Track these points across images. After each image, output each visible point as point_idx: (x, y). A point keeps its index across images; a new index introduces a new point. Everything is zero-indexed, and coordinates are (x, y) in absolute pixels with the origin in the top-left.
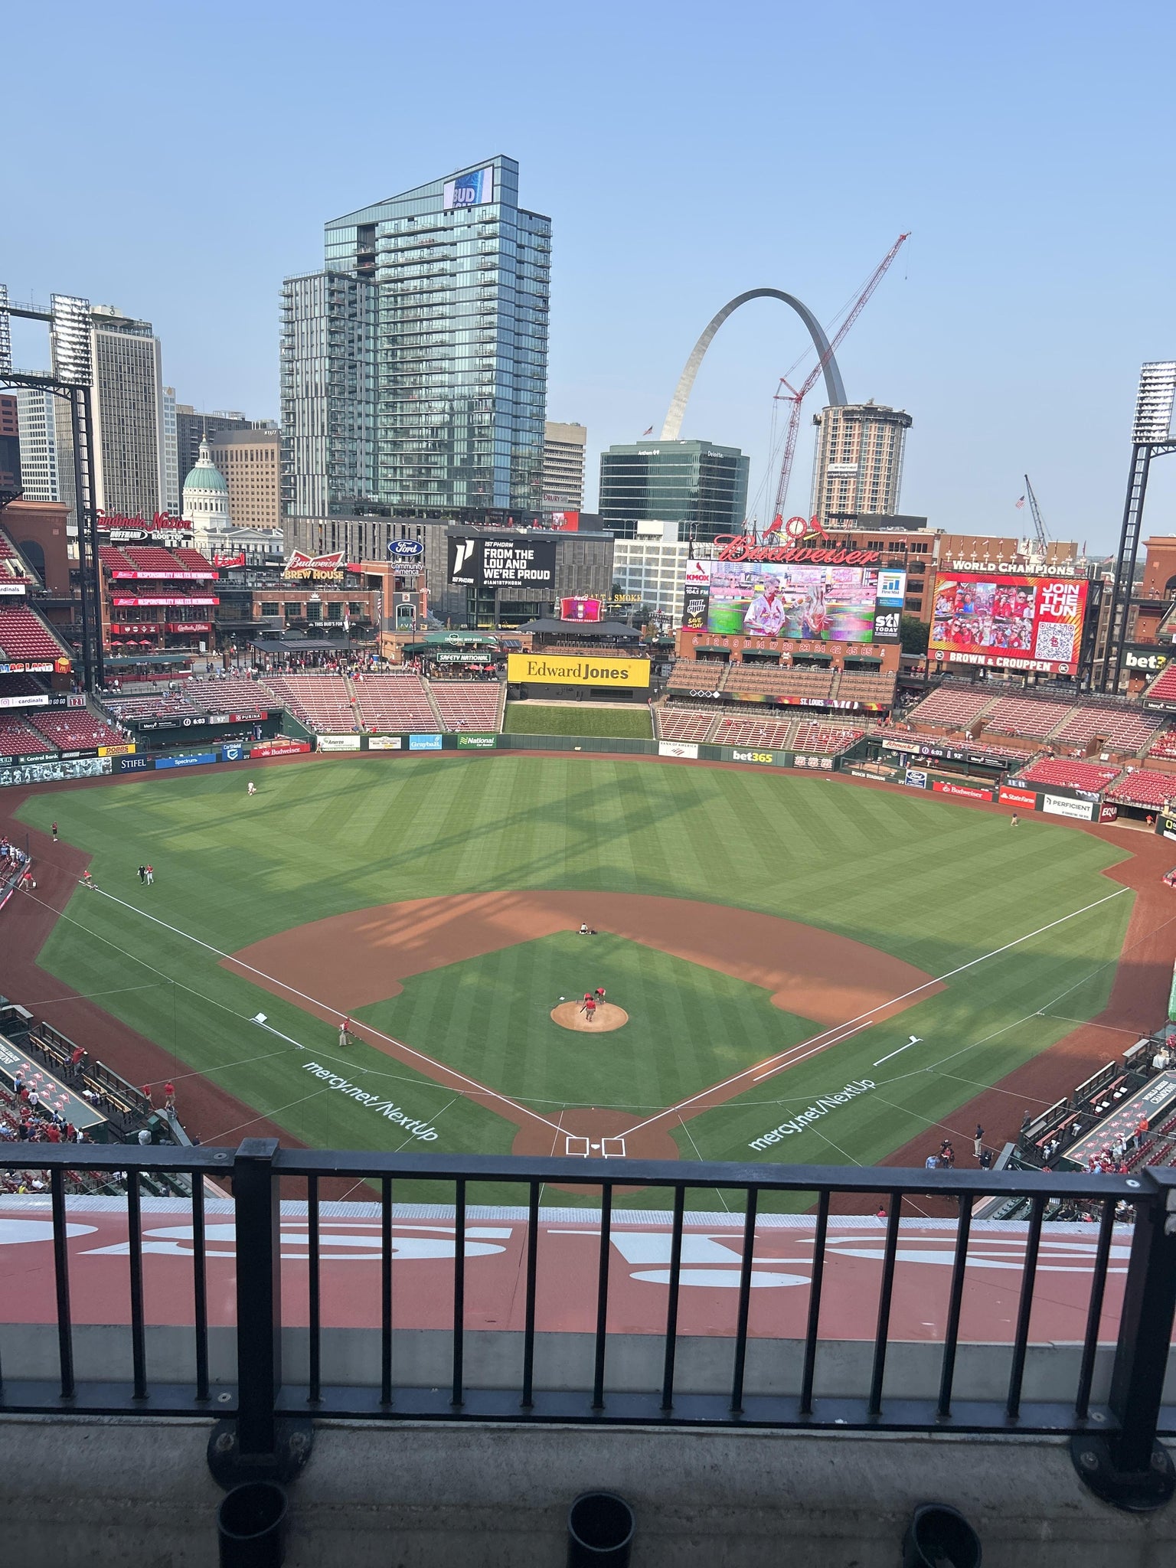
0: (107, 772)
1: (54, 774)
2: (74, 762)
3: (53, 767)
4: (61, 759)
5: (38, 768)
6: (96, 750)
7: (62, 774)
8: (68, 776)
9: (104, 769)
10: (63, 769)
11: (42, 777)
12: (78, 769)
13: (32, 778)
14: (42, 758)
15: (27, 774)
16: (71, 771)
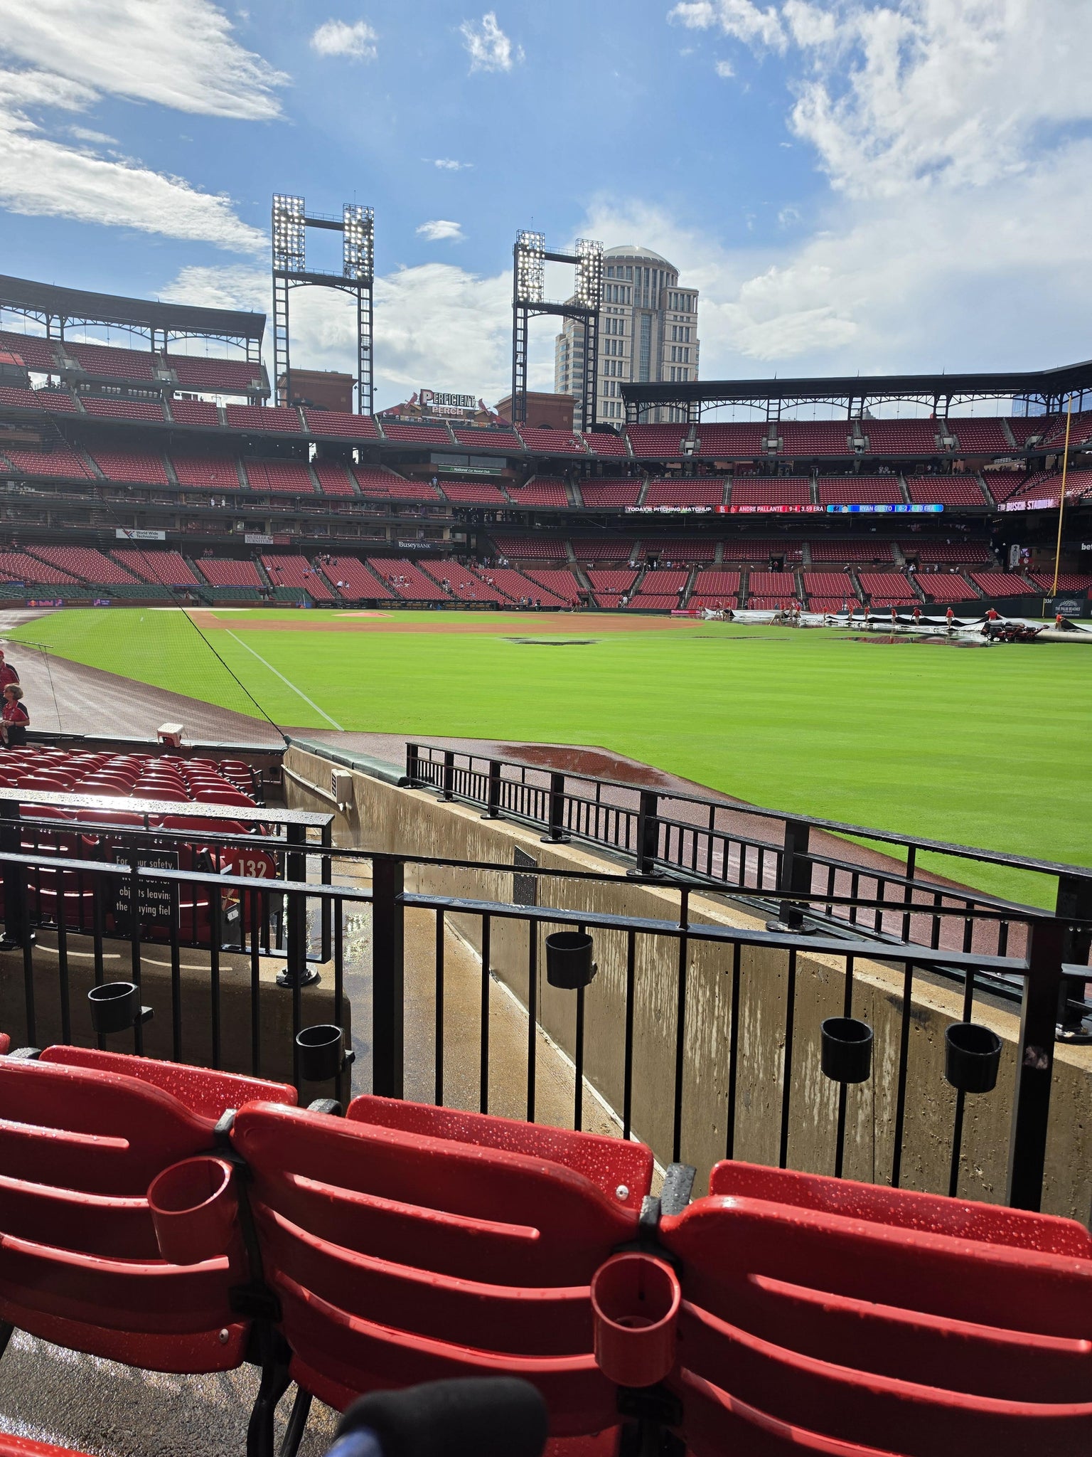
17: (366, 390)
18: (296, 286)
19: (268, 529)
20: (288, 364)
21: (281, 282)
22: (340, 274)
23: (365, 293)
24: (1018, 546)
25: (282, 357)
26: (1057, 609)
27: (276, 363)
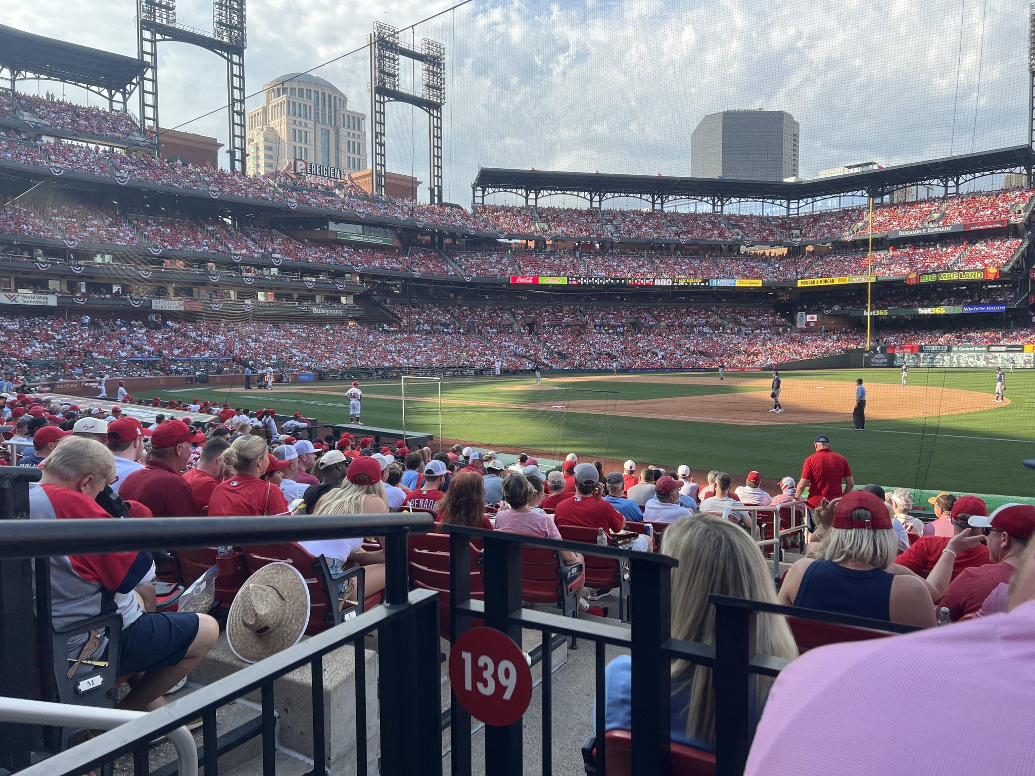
0: (1028, 366)
1: (978, 362)
2: (997, 354)
3: (977, 356)
4: (989, 351)
5: (964, 355)
6: (1022, 347)
7: (985, 363)
8: (990, 366)
9: (1025, 363)
10: (986, 359)
11: (967, 363)
12: (1000, 360)
13: (959, 363)
14: (973, 349)
15: (955, 360)
16: (993, 361)
17: (238, 155)
18: (164, 40)
19: (171, 291)
20: (156, 120)
21: (147, 34)
22: (210, 34)
23: (236, 58)
24: (804, 313)
25: (149, 112)
26: (873, 360)
27: (144, 118)
